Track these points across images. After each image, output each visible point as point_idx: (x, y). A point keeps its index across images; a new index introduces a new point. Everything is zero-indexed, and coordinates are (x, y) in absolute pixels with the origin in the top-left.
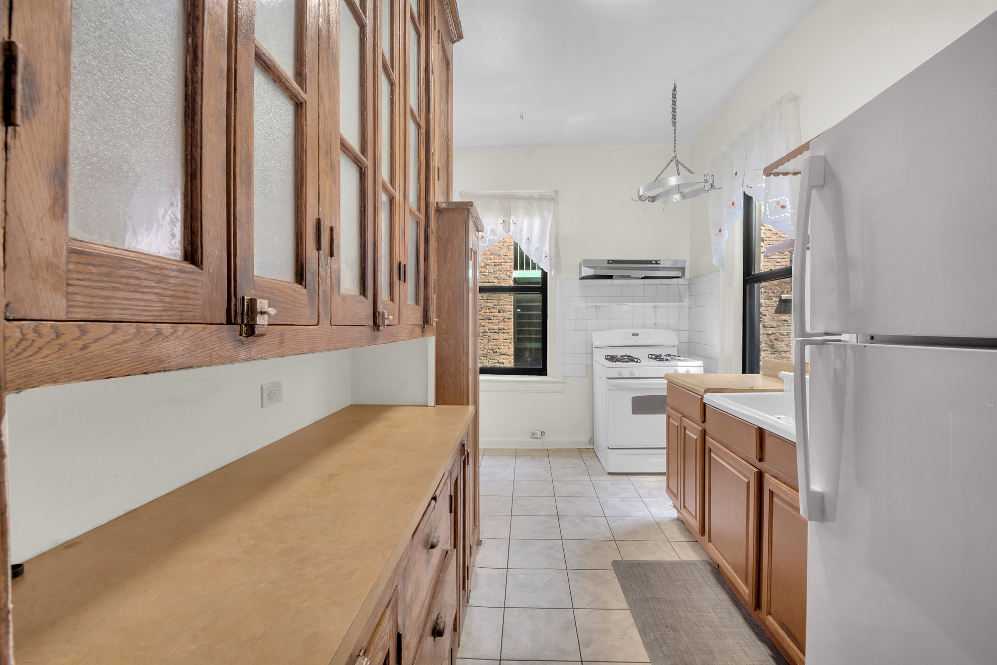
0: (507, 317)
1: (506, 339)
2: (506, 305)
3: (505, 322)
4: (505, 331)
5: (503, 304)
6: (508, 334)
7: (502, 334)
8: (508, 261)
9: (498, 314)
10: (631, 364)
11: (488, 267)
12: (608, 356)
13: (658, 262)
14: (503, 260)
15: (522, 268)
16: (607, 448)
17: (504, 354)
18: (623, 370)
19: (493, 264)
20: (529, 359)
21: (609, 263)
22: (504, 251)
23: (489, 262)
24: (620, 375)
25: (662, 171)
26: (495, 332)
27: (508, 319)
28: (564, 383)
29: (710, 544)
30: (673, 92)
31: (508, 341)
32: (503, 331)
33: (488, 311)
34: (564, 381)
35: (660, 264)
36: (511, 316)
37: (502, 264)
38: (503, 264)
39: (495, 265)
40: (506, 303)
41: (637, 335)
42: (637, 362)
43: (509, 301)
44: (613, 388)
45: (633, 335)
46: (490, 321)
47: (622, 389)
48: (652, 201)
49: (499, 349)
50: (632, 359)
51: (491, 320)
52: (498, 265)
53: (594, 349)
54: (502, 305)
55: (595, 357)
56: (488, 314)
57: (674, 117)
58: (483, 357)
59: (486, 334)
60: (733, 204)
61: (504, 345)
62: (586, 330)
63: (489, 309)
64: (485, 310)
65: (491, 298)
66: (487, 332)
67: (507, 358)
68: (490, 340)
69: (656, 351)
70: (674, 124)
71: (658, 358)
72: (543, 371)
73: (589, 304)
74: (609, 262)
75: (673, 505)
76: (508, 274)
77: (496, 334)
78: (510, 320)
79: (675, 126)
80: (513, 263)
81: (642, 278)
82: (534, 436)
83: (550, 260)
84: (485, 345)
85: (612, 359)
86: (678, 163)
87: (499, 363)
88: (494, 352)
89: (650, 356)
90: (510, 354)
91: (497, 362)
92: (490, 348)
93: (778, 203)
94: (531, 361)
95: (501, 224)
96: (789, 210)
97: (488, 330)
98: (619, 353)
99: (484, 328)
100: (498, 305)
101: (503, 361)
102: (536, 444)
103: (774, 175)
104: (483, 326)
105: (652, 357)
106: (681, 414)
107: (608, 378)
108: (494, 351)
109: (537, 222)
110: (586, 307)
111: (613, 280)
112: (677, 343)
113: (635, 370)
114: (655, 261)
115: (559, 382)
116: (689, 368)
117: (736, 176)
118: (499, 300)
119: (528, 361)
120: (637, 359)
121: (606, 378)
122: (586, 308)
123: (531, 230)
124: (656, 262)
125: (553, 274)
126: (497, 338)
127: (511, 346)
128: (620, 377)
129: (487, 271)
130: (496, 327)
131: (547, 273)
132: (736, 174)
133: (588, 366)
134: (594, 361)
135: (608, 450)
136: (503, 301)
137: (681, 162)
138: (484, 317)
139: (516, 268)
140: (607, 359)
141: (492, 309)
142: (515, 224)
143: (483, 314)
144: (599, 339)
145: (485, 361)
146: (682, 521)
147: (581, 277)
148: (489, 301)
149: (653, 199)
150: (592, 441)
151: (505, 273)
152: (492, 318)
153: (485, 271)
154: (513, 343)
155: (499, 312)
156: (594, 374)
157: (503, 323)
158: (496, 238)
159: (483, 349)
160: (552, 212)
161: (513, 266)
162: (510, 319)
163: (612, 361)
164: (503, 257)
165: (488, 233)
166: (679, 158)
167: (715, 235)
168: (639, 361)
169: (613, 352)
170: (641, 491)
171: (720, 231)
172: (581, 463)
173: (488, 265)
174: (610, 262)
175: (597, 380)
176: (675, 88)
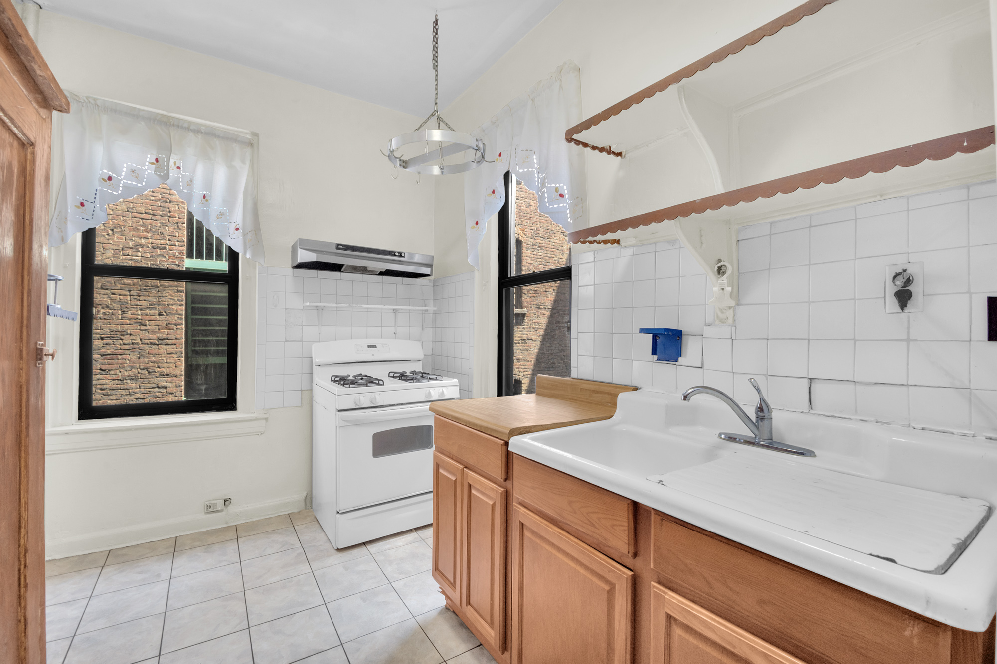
0: (174, 322)
1: (172, 353)
2: (172, 305)
3: (170, 329)
4: (170, 342)
5: (167, 303)
6: (175, 346)
7: (165, 346)
8: (177, 243)
9: (158, 317)
10: (372, 388)
11: (140, 249)
12: (337, 376)
13: (403, 254)
14: (168, 242)
15: (200, 256)
16: (336, 512)
17: (168, 375)
18: (362, 397)
19: (150, 245)
20: (203, 387)
21: (338, 248)
22: (171, 229)
23: (143, 241)
24: (356, 405)
25: (421, 126)
26: (151, 343)
27: (175, 324)
28: (266, 419)
29: (469, 606)
30: (434, 25)
31: (175, 356)
32: (166, 341)
33: (139, 312)
34: (266, 416)
35: (404, 257)
36: (180, 321)
37: (165, 248)
38: (168, 247)
39: (153, 247)
40: (172, 302)
41: (375, 346)
42: (378, 384)
43: (178, 300)
44: (346, 424)
45: (369, 346)
46: (143, 327)
47: (358, 424)
48: (404, 167)
49: (158, 367)
50: (371, 379)
51: (146, 325)
52: (159, 248)
53: (315, 368)
54: (165, 305)
55: (316, 379)
56: (139, 317)
57: (435, 59)
58: (128, 381)
59: (135, 346)
60: (493, 192)
61: (169, 361)
62: (301, 341)
63: (141, 310)
64: (134, 311)
65: (147, 294)
66: (137, 343)
67: (173, 380)
68: (142, 355)
69: (399, 368)
70: (436, 67)
71: (403, 376)
72: (229, 403)
73: (308, 304)
74: (338, 246)
75: (440, 590)
76: (177, 263)
77: (154, 347)
78: (179, 327)
79: (436, 71)
80: (185, 248)
81: (381, 274)
82: (211, 509)
83: (244, 235)
84: (134, 363)
85: (343, 381)
86: (439, 118)
87: (158, 387)
88: (149, 372)
89: (392, 374)
90: (178, 374)
91: (154, 385)
92: (142, 367)
93: (557, 190)
94: (206, 389)
95: (152, 164)
96: (568, 200)
97: (139, 341)
98: (351, 372)
99: (132, 337)
100: (158, 305)
101: (165, 384)
102: (217, 521)
103: (575, 143)
104: (130, 335)
105: (395, 375)
106: (463, 465)
107: (339, 411)
108: (150, 370)
109: (221, 175)
110: (302, 308)
111: (342, 273)
112: (421, 356)
113: (377, 395)
114: (399, 253)
115: (257, 419)
116: (444, 389)
117: (501, 158)
118: (159, 297)
119: (202, 390)
120: (379, 380)
121: (335, 410)
122: (302, 310)
123: (209, 184)
124: (400, 255)
125: (248, 256)
126: (156, 351)
127: (180, 363)
128: (357, 407)
129: (140, 254)
130: (154, 336)
131: (238, 253)
132: (500, 155)
133: (303, 391)
134: (314, 385)
135: (338, 515)
136: (167, 299)
137: (444, 119)
138: (132, 322)
139: (190, 255)
140: (335, 381)
141: (148, 311)
142: (179, 168)
143: (130, 316)
144: (322, 353)
145: (133, 386)
146: (454, 612)
147: (295, 264)
148: (141, 298)
149: (405, 164)
150: (309, 501)
151: (170, 260)
152: (147, 323)
153: (134, 253)
154: (183, 359)
155: (160, 315)
156: (314, 403)
157: (166, 331)
158: (139, 185)
159: (129, 369)
160: (248, 163)
161: (185, 252)
162: (179, 325)
163: (343, 385)
164: (168, 237)
165: (123, 174)
166: (440, 113)
167: (471, 228)
168: (381, 382)
169: (343, 371)
170: (389, 570)
171: (477, 223)
172: (293, 540)
173: (142, 246)
174: (340, 246)
175: (318, 411)
176: (437, 20)
